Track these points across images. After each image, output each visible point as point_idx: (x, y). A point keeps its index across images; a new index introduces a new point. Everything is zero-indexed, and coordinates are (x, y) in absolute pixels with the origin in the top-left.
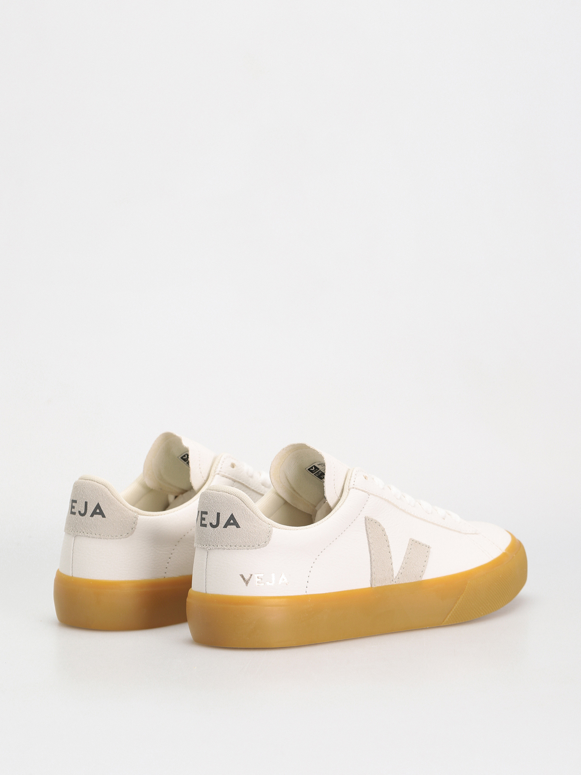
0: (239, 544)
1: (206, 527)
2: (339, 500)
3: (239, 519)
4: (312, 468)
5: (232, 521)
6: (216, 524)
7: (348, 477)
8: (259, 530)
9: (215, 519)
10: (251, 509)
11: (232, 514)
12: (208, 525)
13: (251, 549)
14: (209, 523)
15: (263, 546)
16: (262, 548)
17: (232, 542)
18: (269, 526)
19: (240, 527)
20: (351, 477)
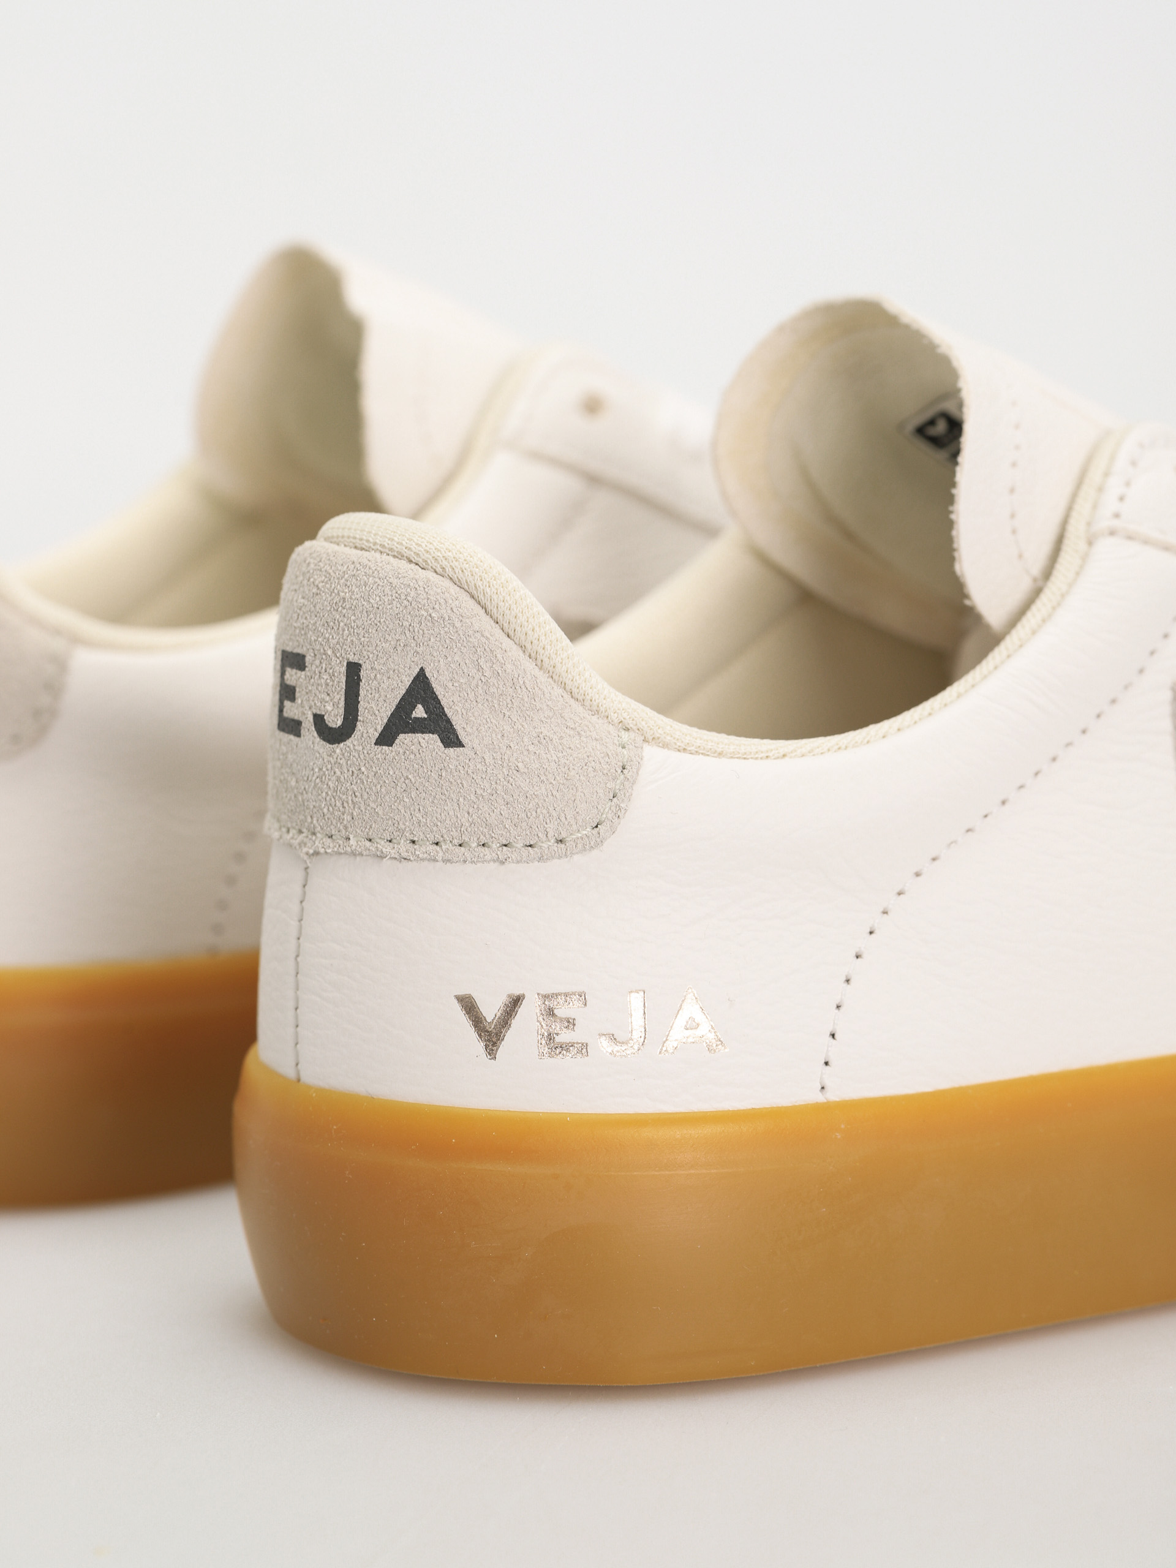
0: (454, 834)
1: (298, 734)
2: (1036, 592)
3: (456, 698)
4: (932, 422)
5: (419, 712)
6: (339, 723)
7: (1095, 476)
8: (563, 761)
9: (338, 697)
10: (528, 646)
11: (422, 670)
12: (308, 724)
13: (518, 862)
14: (311, 718)
15: (580, 846)
16: (576, 857)
17: (419, 822)
18: (625, 736)
19: (461, 745)
20: (1107, 474)
